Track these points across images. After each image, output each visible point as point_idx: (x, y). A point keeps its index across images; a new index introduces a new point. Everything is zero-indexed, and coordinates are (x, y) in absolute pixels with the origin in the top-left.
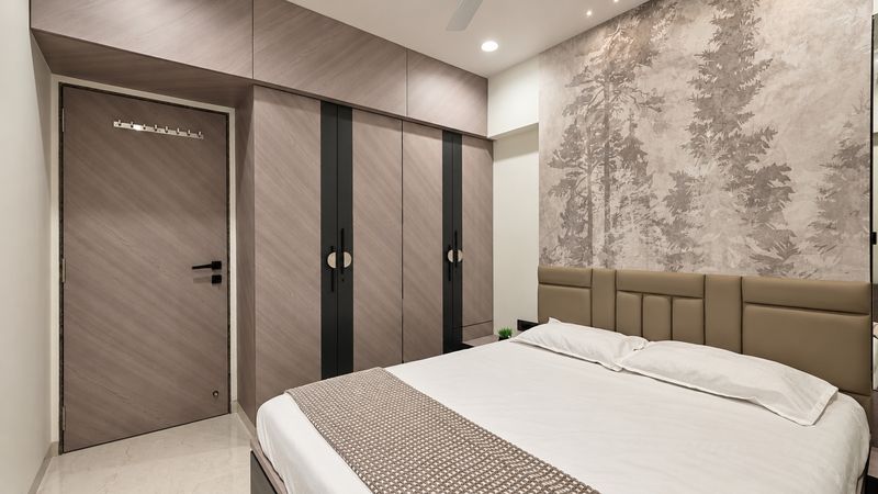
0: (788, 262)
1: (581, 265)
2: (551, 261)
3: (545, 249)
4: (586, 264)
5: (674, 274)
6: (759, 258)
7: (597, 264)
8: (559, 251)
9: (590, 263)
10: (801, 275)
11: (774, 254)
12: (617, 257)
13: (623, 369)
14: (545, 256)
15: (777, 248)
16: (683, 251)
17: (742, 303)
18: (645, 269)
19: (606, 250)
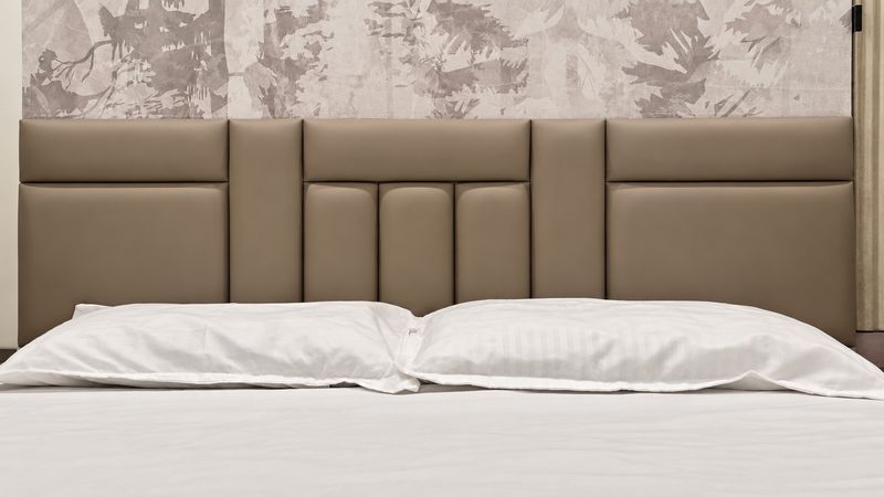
0: (695, 79)
1: (185, 112)
2: (71, 100)
3: (47, 59)
4: (202, 104)
5: (455, 123)
6: (642, 72)
7: (242, 106)
8: (103, 61)
9: (220, 102)
10: (718, 107)
11: (668, 60)
12: (302, 81)
13: (426, 385)
14: (45, 83)
15: (676, 46)
16: (481, 58)
17: (608, 181)
18: (382, 114)
19: (268, 59)
